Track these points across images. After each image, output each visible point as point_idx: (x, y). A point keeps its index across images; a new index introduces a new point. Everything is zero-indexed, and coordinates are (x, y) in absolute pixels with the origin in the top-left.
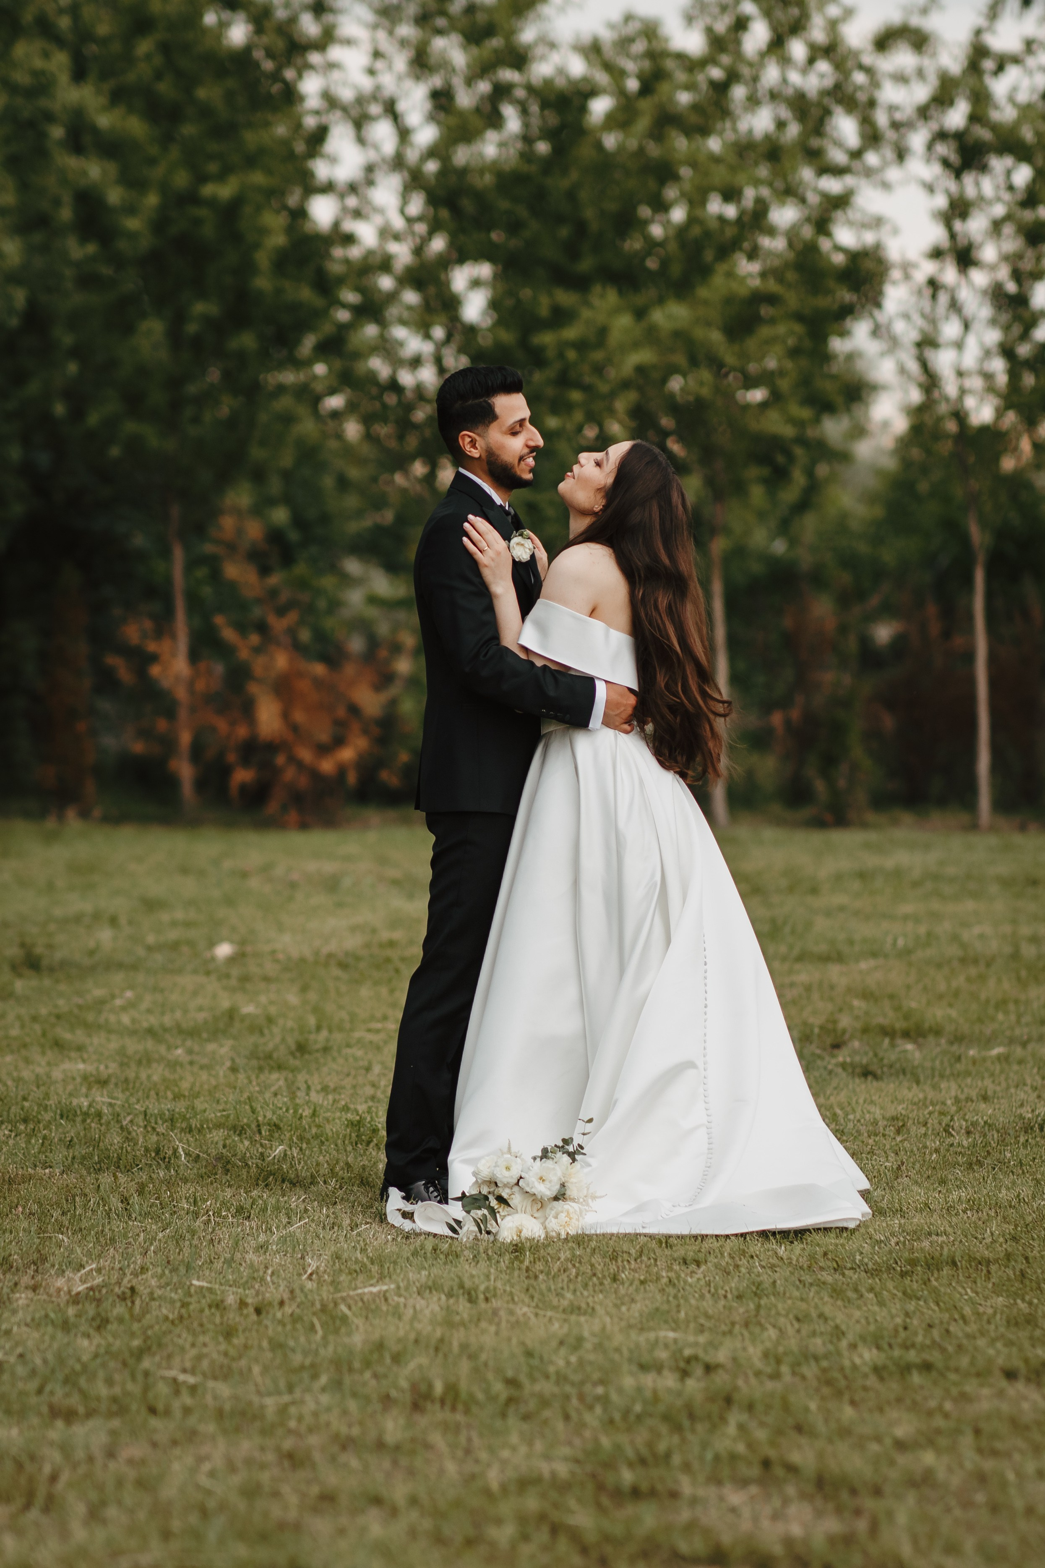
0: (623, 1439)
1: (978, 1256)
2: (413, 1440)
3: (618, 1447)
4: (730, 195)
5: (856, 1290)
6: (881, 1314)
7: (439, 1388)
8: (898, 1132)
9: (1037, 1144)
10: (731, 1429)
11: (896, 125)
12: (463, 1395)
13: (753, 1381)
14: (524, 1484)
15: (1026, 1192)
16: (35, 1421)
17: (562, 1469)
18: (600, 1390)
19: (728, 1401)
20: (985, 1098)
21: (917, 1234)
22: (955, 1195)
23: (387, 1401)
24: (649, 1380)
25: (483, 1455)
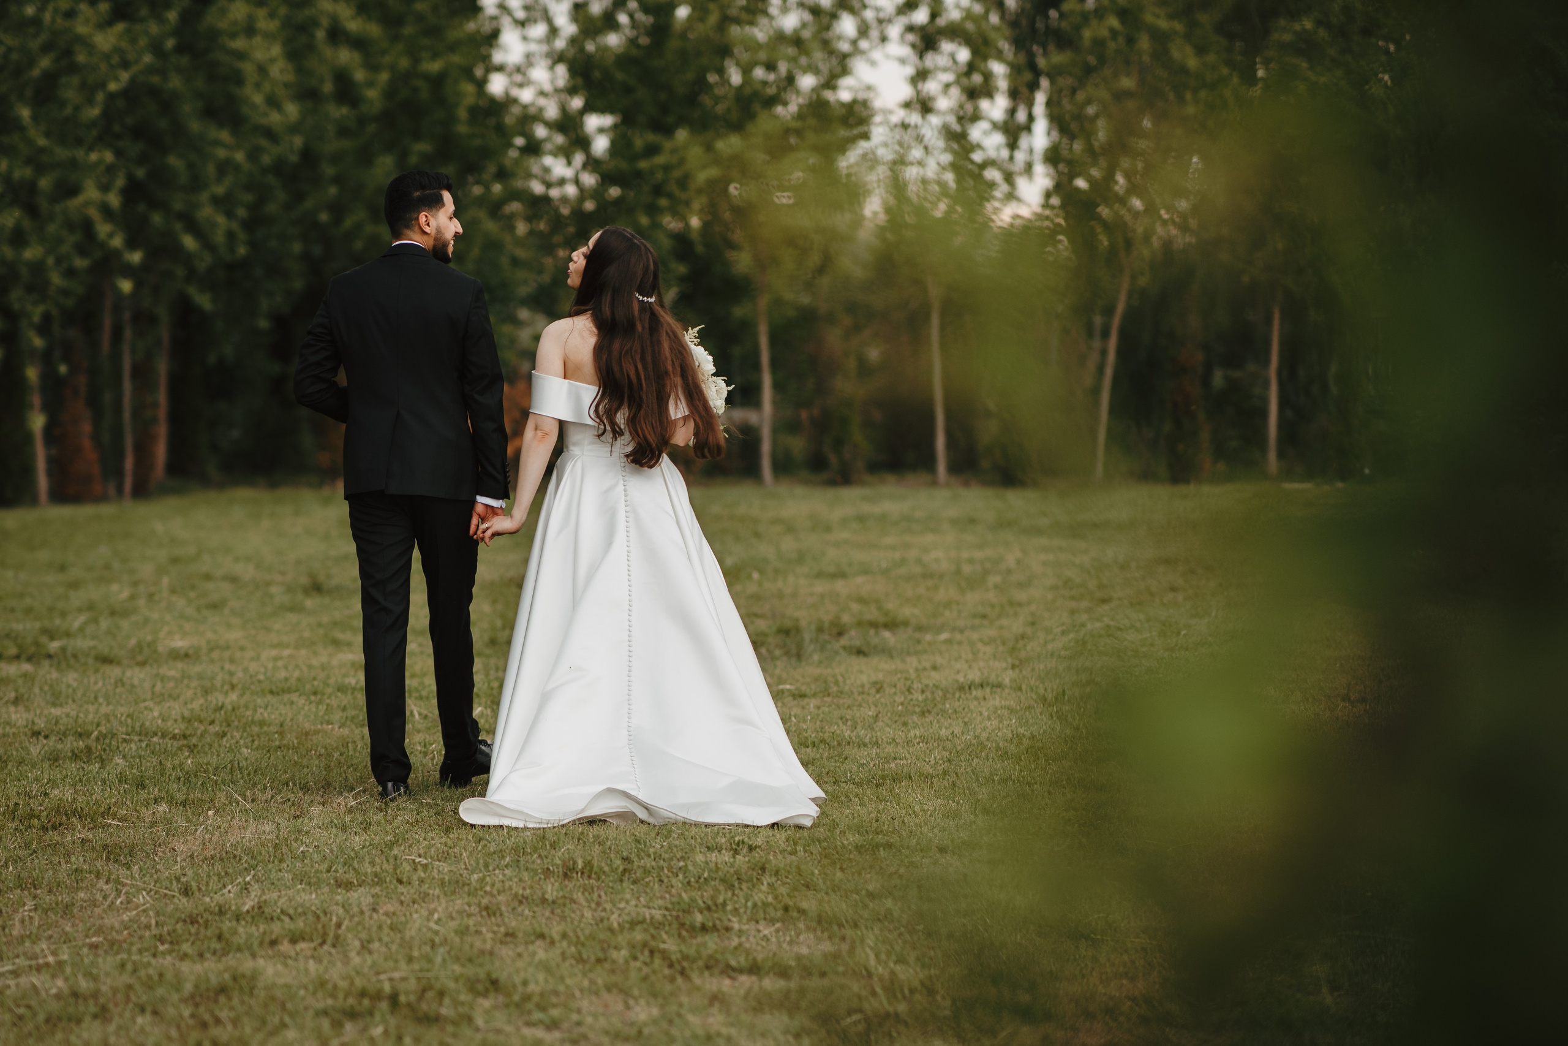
0: (696, 894)
1: (925, 772)
2: (564, 897)
3: (693, 900)
4: (771, 67)
5: (847, 796)
6: (863, 811)
7: (580, 865)
8: (878, 691)
9: (967, 699)
10: (764, 888)
11: (880, 21)
12: (595, 869)
13: (780, 857)
14: (634, 924)
15: (957, 730)
16: (326, 889)
17: (658, 914)
18: (682, 864)
19: (763, 869)
20: (935, 668)
21: (887, 759)
22: (912, 733)
23: (547, 872)
24: (713, 856)
25: (608, 906)
